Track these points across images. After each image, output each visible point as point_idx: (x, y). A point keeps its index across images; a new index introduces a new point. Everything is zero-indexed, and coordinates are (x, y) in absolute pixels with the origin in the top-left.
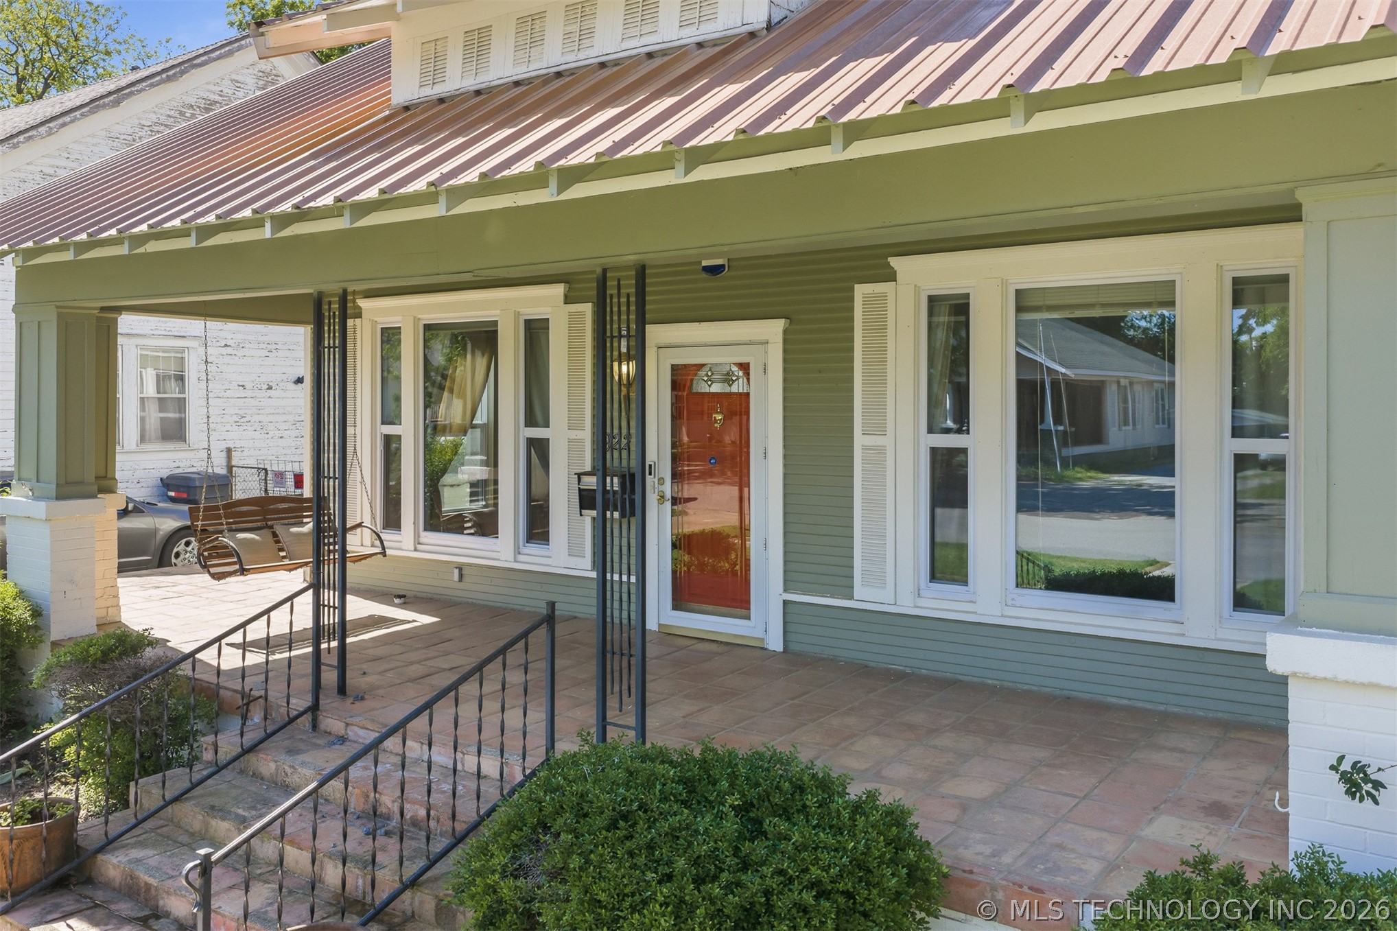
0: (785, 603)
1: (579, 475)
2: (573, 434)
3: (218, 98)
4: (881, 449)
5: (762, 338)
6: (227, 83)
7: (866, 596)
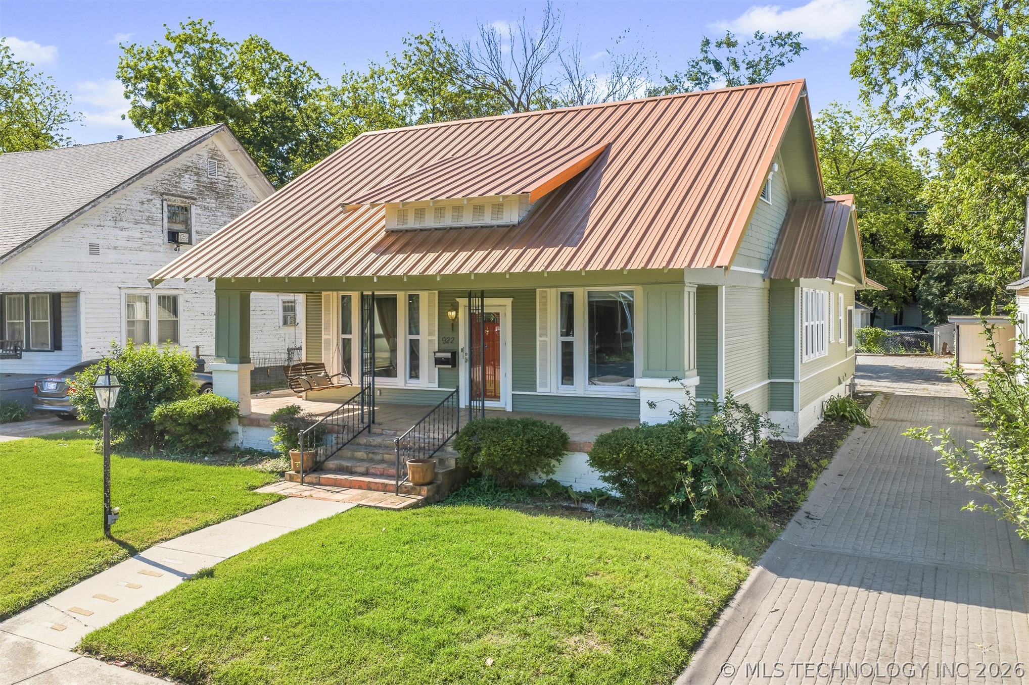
0: (513, 395)
1: (435, 353)
2: (430, 338)
3: (191, 164)
4: (545, 342)
5: (503, 304)
6: (195, 156)
7: (541, 390)
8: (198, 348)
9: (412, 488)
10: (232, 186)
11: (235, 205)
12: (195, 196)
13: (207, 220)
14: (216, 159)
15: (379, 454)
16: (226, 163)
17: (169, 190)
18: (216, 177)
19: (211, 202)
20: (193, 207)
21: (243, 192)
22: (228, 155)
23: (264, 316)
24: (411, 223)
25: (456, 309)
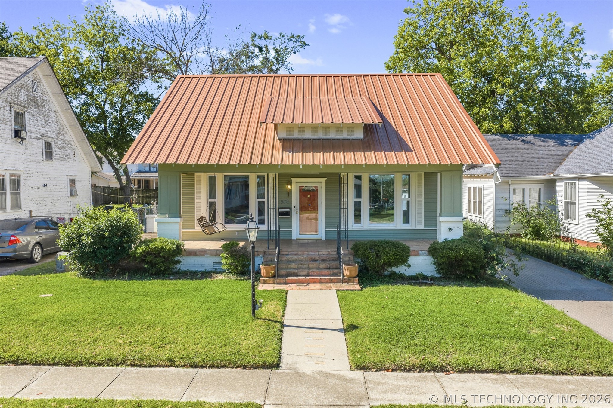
0: (326, 230)
3: (24, 83)
5: (320, 181)
8: (31, 211)
9: (349, 280)
10: (44, 100)
11: (46, 113)
12: (26, 105)
13: (33, 123)
14: (36, 81)
15: (305, 264)
16: (41, 84)
17: (14, 101)
18: (37, 93)
19: (34, 110)
20: (26, 113)
21: (50, 105)
22: (42, 79)
23: (61, 190)
24: (296, 135)
25: (291, 184)
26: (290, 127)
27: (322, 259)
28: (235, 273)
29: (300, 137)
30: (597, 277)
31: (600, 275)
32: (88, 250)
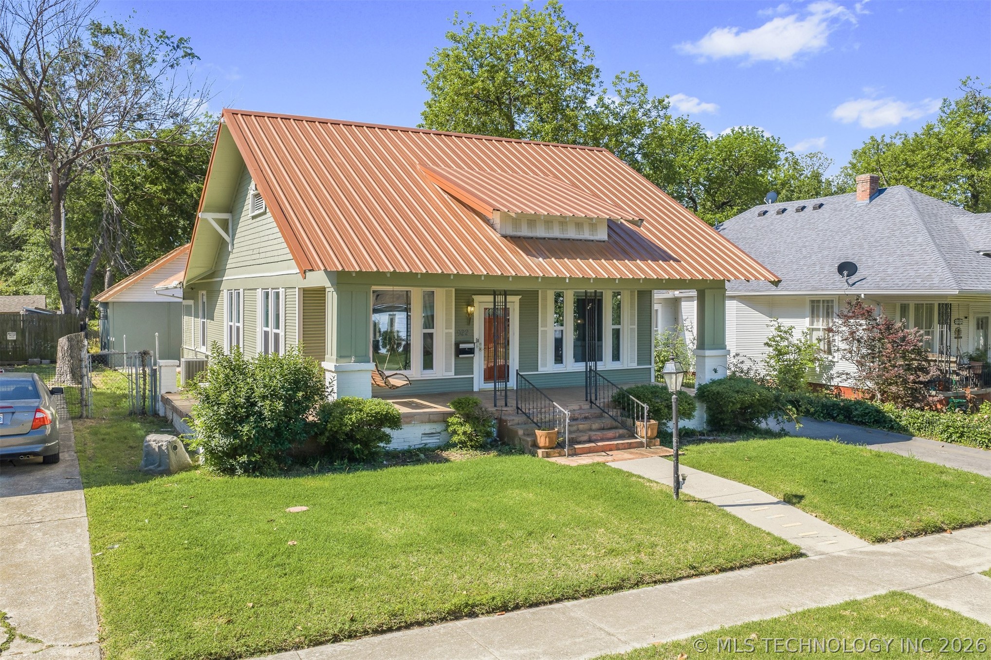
2: (446, 331)
4: (545, 331)
5: (512, 301)
7: (542, 370)
24: (525, 232)
25: (472, 305)
26: (517, 221)
27: (583, 416)
28: (472, 447)
29: (530, 234)
30: (834, 418)
31: (838, 415)
32: (270, 425)
